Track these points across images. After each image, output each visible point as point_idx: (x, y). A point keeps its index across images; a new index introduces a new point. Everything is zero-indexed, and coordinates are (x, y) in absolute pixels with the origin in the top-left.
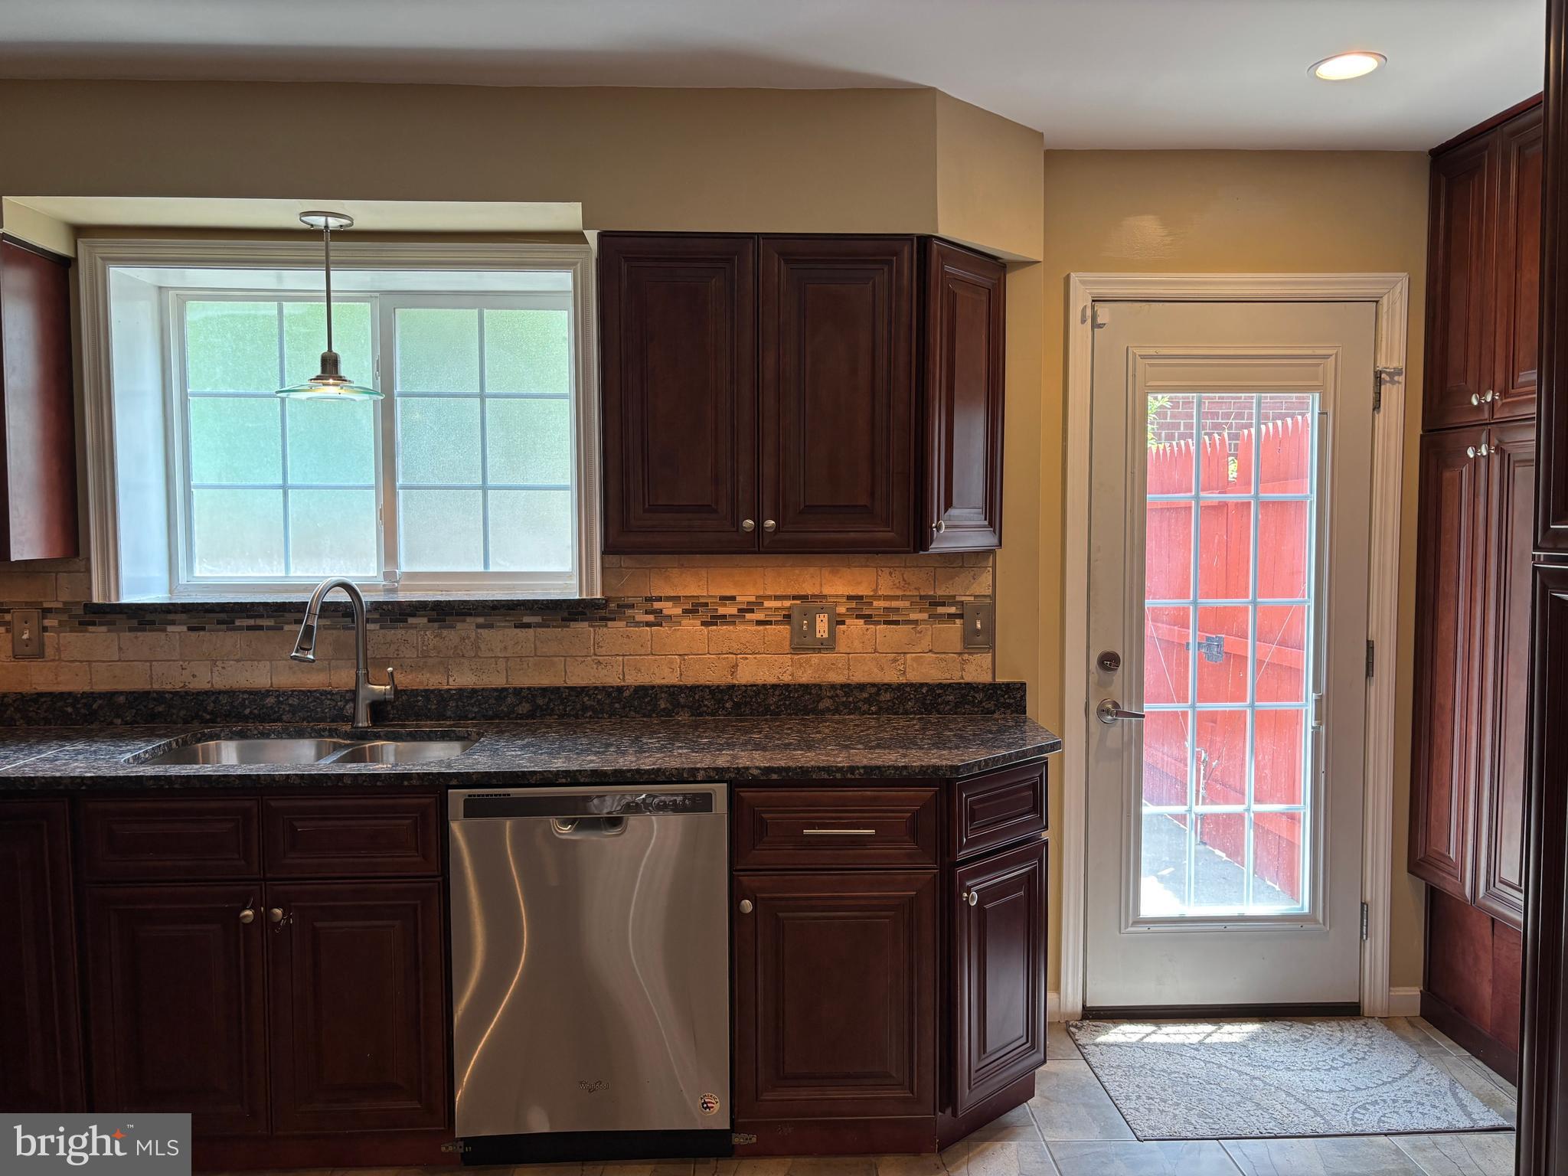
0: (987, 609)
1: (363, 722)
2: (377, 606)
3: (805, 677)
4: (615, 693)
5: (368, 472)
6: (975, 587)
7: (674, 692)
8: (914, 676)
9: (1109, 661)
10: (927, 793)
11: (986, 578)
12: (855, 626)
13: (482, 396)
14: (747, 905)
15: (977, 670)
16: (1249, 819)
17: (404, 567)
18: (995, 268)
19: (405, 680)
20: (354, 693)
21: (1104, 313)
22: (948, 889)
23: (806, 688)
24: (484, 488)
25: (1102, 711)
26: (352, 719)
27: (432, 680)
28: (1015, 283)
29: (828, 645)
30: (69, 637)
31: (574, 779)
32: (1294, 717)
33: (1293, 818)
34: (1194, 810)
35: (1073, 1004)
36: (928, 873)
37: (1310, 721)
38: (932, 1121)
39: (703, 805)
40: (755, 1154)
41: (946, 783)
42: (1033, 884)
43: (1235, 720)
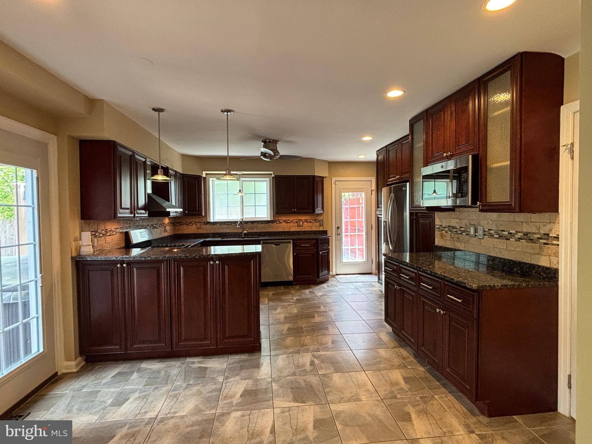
0: (322, 220)
1: (243, 236)
2: (245, 221)
3: (299, 230)
4: (275, 232)
5: (239, 204)
6: (321, 218)
7: (282, 232)
8: (313, 230)
9: (338, 228)
10: (315, 241)
11: (322, 217)
12: (305, 223)
13: (255, 194)
14: (295, 254)
15: (321, 229)
16: (357, 249)
17: (244, 217)
18: (323, 178)
19: (249, 231)
20: (242, 233)
21: (336, 183)
22: (318, 252)
23: (299, 231)
24: (255, 206)
25: (337, 234)
26: (242, 235)
27: (251, 231)
28: (324, 179)
29: (302, 226)
30: (204, 226)
31: (275, 240)
32: (362, 235)
33: (363, 248)
34: (350, 247)
35: (334, 273)
36: (316, 250)
37: (364, 235)
38: (316, 280)
39: (290, 242)
40: (296, 285)
41: (317, 240)
42: (328, 253)
43: (355, 235)
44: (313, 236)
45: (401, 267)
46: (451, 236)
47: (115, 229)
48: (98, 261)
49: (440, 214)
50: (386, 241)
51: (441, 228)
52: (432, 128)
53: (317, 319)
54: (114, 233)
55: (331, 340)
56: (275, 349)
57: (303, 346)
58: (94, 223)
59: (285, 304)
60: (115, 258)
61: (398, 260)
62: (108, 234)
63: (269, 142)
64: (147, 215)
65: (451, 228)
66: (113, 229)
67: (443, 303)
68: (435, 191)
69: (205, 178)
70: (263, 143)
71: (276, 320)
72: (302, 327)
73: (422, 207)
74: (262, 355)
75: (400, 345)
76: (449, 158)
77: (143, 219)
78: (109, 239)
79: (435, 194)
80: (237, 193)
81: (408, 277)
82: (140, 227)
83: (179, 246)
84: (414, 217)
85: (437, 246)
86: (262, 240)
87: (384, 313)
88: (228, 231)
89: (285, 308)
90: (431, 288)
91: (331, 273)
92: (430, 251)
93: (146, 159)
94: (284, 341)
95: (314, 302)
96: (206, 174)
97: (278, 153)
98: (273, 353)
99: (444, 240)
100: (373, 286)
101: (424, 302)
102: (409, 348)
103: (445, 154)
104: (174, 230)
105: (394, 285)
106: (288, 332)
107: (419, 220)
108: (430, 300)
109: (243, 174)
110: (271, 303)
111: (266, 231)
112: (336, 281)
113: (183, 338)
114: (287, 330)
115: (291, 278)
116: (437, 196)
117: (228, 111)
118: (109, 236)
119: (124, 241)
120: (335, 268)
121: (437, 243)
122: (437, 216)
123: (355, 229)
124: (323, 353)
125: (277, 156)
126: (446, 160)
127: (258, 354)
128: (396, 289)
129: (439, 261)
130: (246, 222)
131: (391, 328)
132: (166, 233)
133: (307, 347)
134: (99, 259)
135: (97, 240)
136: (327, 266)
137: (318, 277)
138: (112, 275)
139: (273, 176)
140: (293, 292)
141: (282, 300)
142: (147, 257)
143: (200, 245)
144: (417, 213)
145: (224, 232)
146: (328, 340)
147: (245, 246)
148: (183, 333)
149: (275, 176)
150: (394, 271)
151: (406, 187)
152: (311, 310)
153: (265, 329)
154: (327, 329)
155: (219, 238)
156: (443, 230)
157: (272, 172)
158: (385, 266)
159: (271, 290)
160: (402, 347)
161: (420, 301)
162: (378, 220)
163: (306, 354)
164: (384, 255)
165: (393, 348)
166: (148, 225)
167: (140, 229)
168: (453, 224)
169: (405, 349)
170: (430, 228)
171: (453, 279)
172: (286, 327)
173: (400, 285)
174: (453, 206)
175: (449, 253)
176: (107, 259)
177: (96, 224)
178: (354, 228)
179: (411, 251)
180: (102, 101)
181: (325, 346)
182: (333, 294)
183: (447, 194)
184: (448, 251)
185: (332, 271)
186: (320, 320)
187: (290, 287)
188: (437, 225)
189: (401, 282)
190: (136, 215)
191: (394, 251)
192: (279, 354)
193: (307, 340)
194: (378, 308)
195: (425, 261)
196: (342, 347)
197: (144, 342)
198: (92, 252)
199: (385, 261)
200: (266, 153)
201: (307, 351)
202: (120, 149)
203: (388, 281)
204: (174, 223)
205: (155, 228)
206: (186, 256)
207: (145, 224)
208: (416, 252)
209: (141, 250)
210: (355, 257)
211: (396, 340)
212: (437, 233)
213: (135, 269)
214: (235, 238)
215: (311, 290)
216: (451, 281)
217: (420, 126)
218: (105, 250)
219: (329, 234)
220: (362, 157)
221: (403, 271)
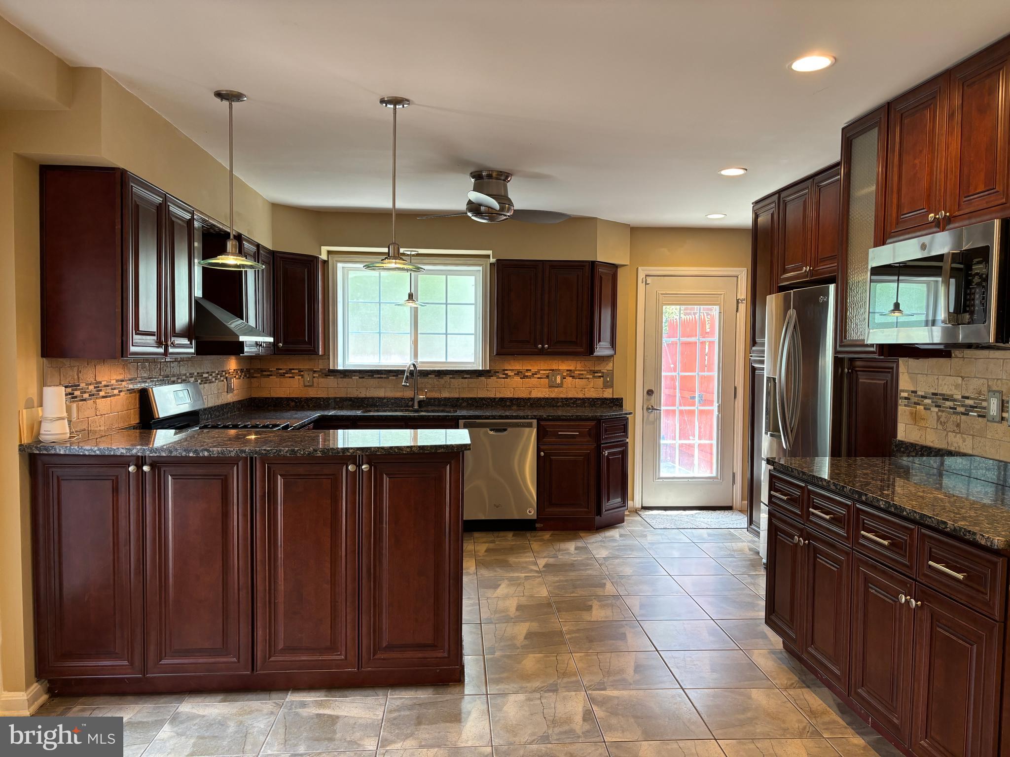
0: (611, 373)
1: (416, 407)
2: (421, 371)
3: (553, 396)
4: (493, 400)
5: (407, 327)
6: (607, 367)
7: (512, 400)
8: (588, 395)
9: (650, 392)
10: (593, 423)
11: (611, 364)
12: (569, 379)
13: (446, 304)
14: (542, 454)
15: (608, 394)
16: (696, 446)
17: (420, 359)
18: (615, 267)
19: (430, 395)
20: (413, 399)
21: (649, 280)
22: (599, 452)
23: (553, 399)
24: (446, 334)
25: (648, 409)
26: (413, 406)
27: (436, 395)
28: (620, 271)
29: (560, 386)
30: (321, 380)
31: (494, 417)
32: (711, 412)
33: (711, 445)
34: (678, 442)
35: (638, 505)
36: (593, 446)
37: (716, 413)
38: (594, 518)
39: (530, 425)
40: (542, 529)
41: (598, 421)
42: (624, 454)
43: (692, 412)
44: (588, 412)
45: (809, 491)
46: (939, 418)
47: (117, 381)
48: (85, 456)
49: (912, 362)
50: (774, 430)
51: (915, 400)
52: (900, 150)
53: (598, 614)
54: (116, 392)
55: (632, 664)
56: (498, 681)
57: (565, 674)
58: (71, 367)
59: (516, 575)
60: (124, 451)
61: (804, 473)
62: (102, 394)
63: (490, 176)
64: (192, 350)
65: (939, 399)
66: (113, 382)
67: (916, 581)
68: (897, 307)
69: (325, 262)
70: (473, 180)
71: (496, 612)
72: (561, 632)
73: (867, 346)
74: (466, 692)
75: (804, 682)
76: (940, 225)
77: (181, 360)
78: (103, 405)
79: (897, 314)
80: (402, 302)
81: (828, 517)
82: (172, 379)
83: (264, 427)
84: (846, 370)
85: (902, 442)
86: (464, 417)
87: (763, 603)
88: (380, 393)
89: (519, 584)
90: (886, 543)
91: (630, 503)
92: (883, 455)
93: (193, 214)
94: (519, 663)
95: (589, 572)
96: (329, 252)
97: (510, 203)
98: (493, 689)
99: (921, 428)
100: (733, 538)
101: (867, 580)
102: (826, 689)
103: (932, 215)
104: (250, 387)
105: (792, 537)
106: (527, 642)
107: (857, 379)
108: (884, 572)
109: (418, 255)
110: (485, 573)
111: (471, 396)
112: (642, 525)
113: (281, 646)
114: (525, 638)
115: (531, 513)
116: (902, 319)
117: (396, 101)
118: (104, 397)
119: (137, 410)
120: (638, 495)
121: (901, 435)
122: (906, 367)
123: (694, 398)
124: (615, 693)
125: (508, 212)
126: (935, 230)
127: (457, 689)
128: (797, 545)
129: (904, 478)
130: (425, 374)
131: (781, 640)
132: (230, 395)
133: (574, 679)
134: (87, 453)
135: (78, 407)
136: (622, 486)
137: (599, 512)
138: (115, 490)
139: (492, 260)
140: (535, 546)
141: (511, 566)
142: (202, 451)
143: (311, 426)
144: (852, 360)
145: (368, 395)
146: (627, 662)
147: (419, 431)
148: (281, 635)
149: (498, 260)
150: (792, 500)
151: (827, 294)
152: (580, 592)
153: (471, 632)
154: (623, 637)
155: (359, 409)
156: (919, 404)
157: (490, 252)
158: (770, 489)
159: (484, 540)
160: (808, 687)
161: (858, 574)
162: (753, 374)
163: (574, 693)
164: (769, 461)
165: (786, 689)
166: (191, 375)
167: (173, 383)
168: (945, 390)
169: (815, 692)
170: (885, 396)
171: (945, 523)
172: (522, 629)
173: (808, 536)
174: (946, 345)
175: (934, 462)
176: (107, 453)
177: (76, 369)
178: (687, 395)
179: (835, 453)
180: (98, 71)
181: (617, 677)
182: (635, 554)
183: (927, 315)
184: (928, 455)
185: (633, 500)
186: (606, 617)
187: (528, 534)
188: (903, 391)
189: (810, 529)
190: (171, 350)
191: (792, 452)
192: (507, 692)
193: (574, 660)
194: (747, 592)
195: (873, 478)
196: (661, 682)
197: (187, 653)
198: (68, 435)
199: (772, 477)
200: (480, 205)
201: (576, 686)
202: (137, 189)
203: (776, 526)
204: (248, 370)
205: (206, 381)
206: (293, 450)
207: (183, 372)
208: (849, 455)
209: (175, 434)
210: (692, 464)
211: (793, 669)
212: (903, 411)
213: (170, 477)
214: (396, 411)
215: (580, 544)
216: (939, 529)
217: (869, 145)
218: (95, 432)
219: (627, 407)
220: (716, 218)
221: (817, 501)
